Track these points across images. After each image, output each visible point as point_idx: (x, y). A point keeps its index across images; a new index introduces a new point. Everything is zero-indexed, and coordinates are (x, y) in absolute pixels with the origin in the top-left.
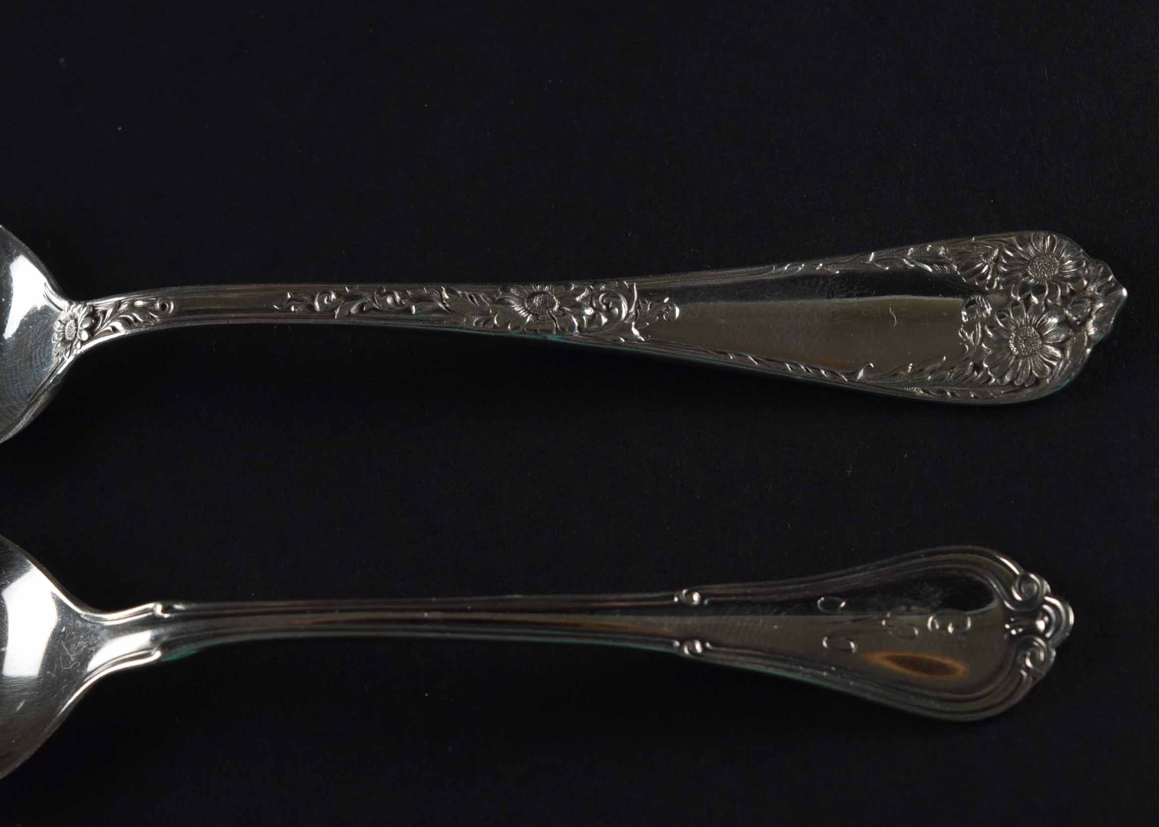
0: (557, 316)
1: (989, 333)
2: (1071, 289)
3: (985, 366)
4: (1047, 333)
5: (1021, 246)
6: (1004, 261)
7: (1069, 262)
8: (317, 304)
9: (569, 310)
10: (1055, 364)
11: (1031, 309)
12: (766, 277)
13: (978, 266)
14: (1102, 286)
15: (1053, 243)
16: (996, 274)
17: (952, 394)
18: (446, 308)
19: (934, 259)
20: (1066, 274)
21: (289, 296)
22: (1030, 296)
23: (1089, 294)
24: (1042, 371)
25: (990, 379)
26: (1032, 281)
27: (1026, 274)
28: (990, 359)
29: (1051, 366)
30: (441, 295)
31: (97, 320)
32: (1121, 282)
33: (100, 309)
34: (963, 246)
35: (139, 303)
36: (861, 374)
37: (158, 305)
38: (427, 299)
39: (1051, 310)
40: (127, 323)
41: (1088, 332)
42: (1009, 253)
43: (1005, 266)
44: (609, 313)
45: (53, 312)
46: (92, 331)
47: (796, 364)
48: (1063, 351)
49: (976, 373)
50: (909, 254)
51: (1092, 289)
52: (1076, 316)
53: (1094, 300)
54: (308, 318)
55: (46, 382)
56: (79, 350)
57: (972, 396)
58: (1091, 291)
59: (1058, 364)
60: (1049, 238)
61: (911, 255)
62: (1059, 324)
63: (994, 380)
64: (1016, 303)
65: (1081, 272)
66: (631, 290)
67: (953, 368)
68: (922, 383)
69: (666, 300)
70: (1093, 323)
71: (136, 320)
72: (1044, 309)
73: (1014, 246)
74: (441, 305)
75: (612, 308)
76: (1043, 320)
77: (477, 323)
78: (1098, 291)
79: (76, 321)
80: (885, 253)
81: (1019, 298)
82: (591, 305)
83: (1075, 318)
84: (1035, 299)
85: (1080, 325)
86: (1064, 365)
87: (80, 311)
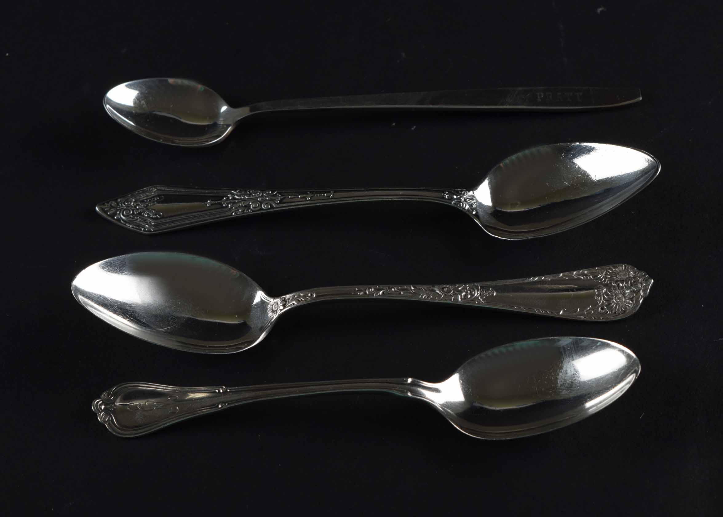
0: (453, 295)
1: (606, 297)
2: (633, 281)
3: (605, 308)
4: (626, 295)
5: (614, 269)
6: (609, 274)
7: (632, 272)
8: (367, 292)
9: (457, 292)
10: (630, 305)
11: (620, 288)
12: (525, 282)
13: (599, 276)
14: (645, 279)
15: (625, 267)
16: (606, 278)
17: (594, 318)
18: (413, 292)
19: (583, 274)
20: (631, 276)
21: (357, 289)
22: (619, 284)
23: (640, 282)
24: (626, 308)
25: (607, 312)
26: (619, 279)
27: (617, 278)
28: (607, 306)
29: (629, 306)
30: (411, 288)
31: (286, 302)
32: (651, 277)
33: (287, 298)
34: (593, 270)
35: (302, 295)
36: (561, 312)
37: (309, 295)
38: (407, 290)
39: (627, 288)
40: (298, 301)
41: (640, 294)
42: (610, 271)
43: (609, 275)
44: (471, 293)
45: (267, 302)
46: (284, 306)
47: (538, 310)
48: (632, 301)
49: (602, 311)
50: (574, 274)
51: (641, 280)
52: (636, 289)
53: (642, 283)
54: (364, 296)
55: (267, 325)
56: (279, 312)
57: (602, 318)
58: (640, 281)
59: (631, 305)
60: (624, 265)
61: (575, 274)
62: (630, 292)
63: (608, 312)
64: (614, 287)
65: (636, 275)
66: (477, 286)
67: (594, 309)
68: (583, 315)
69: (491, 289)
70: (642, 291)
71: (302, 300)
72: (624, 288)
73: (612, 269)
74: (411, 291)
75: (472, 292)
76: (624, 291)
77: (425, 297)
78: (643, 280)
79: (277, 304)
80: (566, 273)
81: (615, 285)
82: (464, 291)
83: (636, 290)
84: (621, 285)
85: (638, 292)
86: (633, 306)
87: (278, 300)
